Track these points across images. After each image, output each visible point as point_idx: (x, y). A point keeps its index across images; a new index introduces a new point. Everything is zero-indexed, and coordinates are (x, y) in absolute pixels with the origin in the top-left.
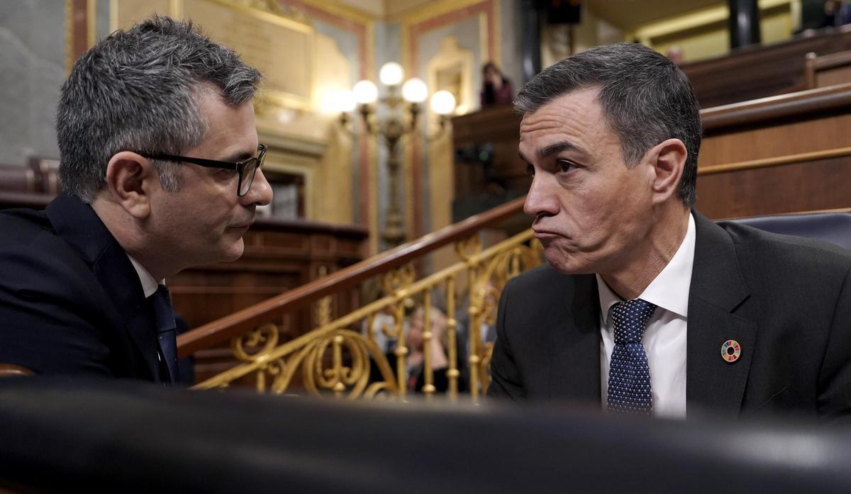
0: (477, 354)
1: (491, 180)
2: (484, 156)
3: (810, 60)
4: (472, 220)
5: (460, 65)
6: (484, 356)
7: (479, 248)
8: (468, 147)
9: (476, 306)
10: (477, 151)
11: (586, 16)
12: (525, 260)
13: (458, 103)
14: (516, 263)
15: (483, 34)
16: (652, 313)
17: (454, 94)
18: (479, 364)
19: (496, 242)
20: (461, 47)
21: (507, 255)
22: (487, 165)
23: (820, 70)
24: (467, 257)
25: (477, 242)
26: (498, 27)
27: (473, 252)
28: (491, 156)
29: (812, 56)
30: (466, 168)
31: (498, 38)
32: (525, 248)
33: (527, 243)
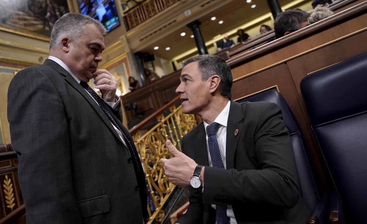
0: (148, 174)
1: (138, 114)
2: (134, 107)
3: (227, 53)
4: (135, 127)
5: (120, 80)
6: (151, 173)
7: (140, 136)
8: (128, 105)
9: (143, 157)
10: (131, 105)
11: (156, 57)
12: (156, 136)
13: (122, 92)
14: (153, 138)
15: (125, 69)
16: (218, 126)
17: (120, 90)
18: (149, 177)
19: (145, 133)
20: (119, 74)
21: (150, 136)
22: (136, 109)
23: (231, 56)
24: (137, 140)
25: (138, 134)
26: (129, 66)
27: (138, 138)
28: (137, 106)
29: (228, 52)
30: (129, 112)
31: (130, 69)
32: (155, 132)
33: (155, 130)
